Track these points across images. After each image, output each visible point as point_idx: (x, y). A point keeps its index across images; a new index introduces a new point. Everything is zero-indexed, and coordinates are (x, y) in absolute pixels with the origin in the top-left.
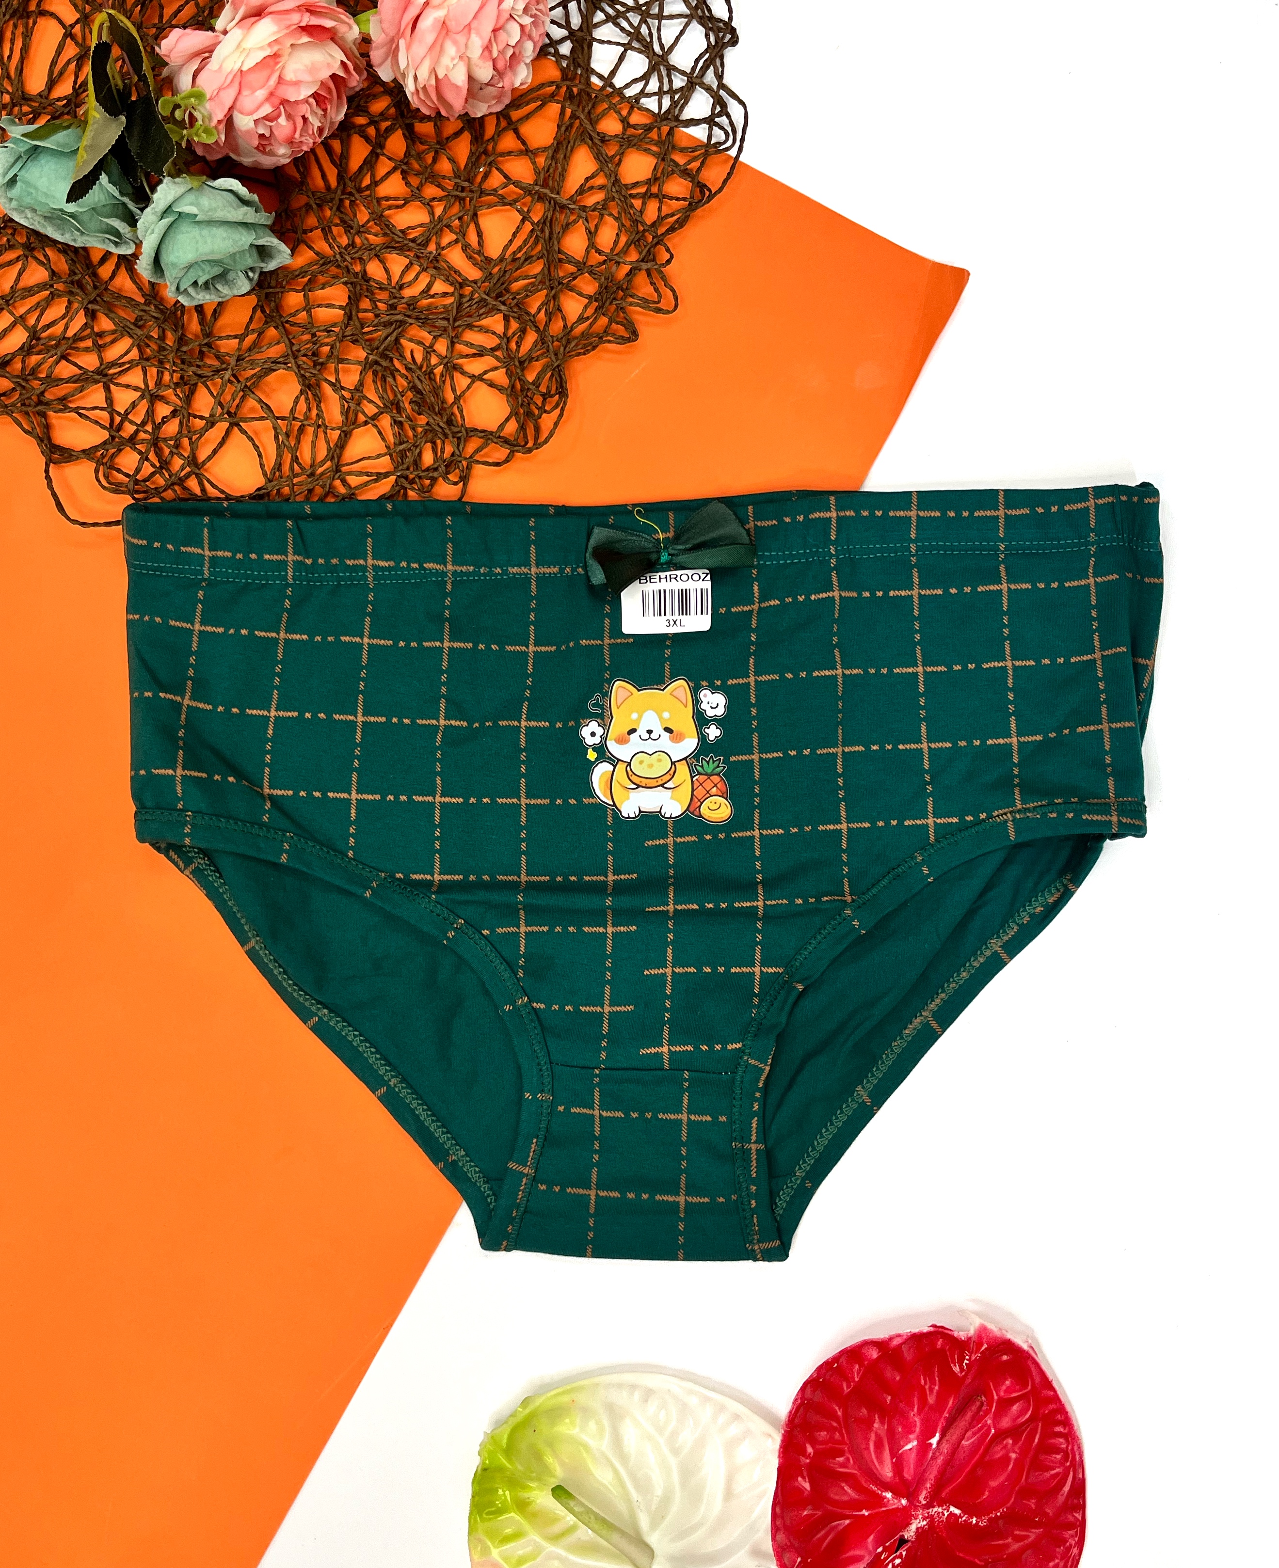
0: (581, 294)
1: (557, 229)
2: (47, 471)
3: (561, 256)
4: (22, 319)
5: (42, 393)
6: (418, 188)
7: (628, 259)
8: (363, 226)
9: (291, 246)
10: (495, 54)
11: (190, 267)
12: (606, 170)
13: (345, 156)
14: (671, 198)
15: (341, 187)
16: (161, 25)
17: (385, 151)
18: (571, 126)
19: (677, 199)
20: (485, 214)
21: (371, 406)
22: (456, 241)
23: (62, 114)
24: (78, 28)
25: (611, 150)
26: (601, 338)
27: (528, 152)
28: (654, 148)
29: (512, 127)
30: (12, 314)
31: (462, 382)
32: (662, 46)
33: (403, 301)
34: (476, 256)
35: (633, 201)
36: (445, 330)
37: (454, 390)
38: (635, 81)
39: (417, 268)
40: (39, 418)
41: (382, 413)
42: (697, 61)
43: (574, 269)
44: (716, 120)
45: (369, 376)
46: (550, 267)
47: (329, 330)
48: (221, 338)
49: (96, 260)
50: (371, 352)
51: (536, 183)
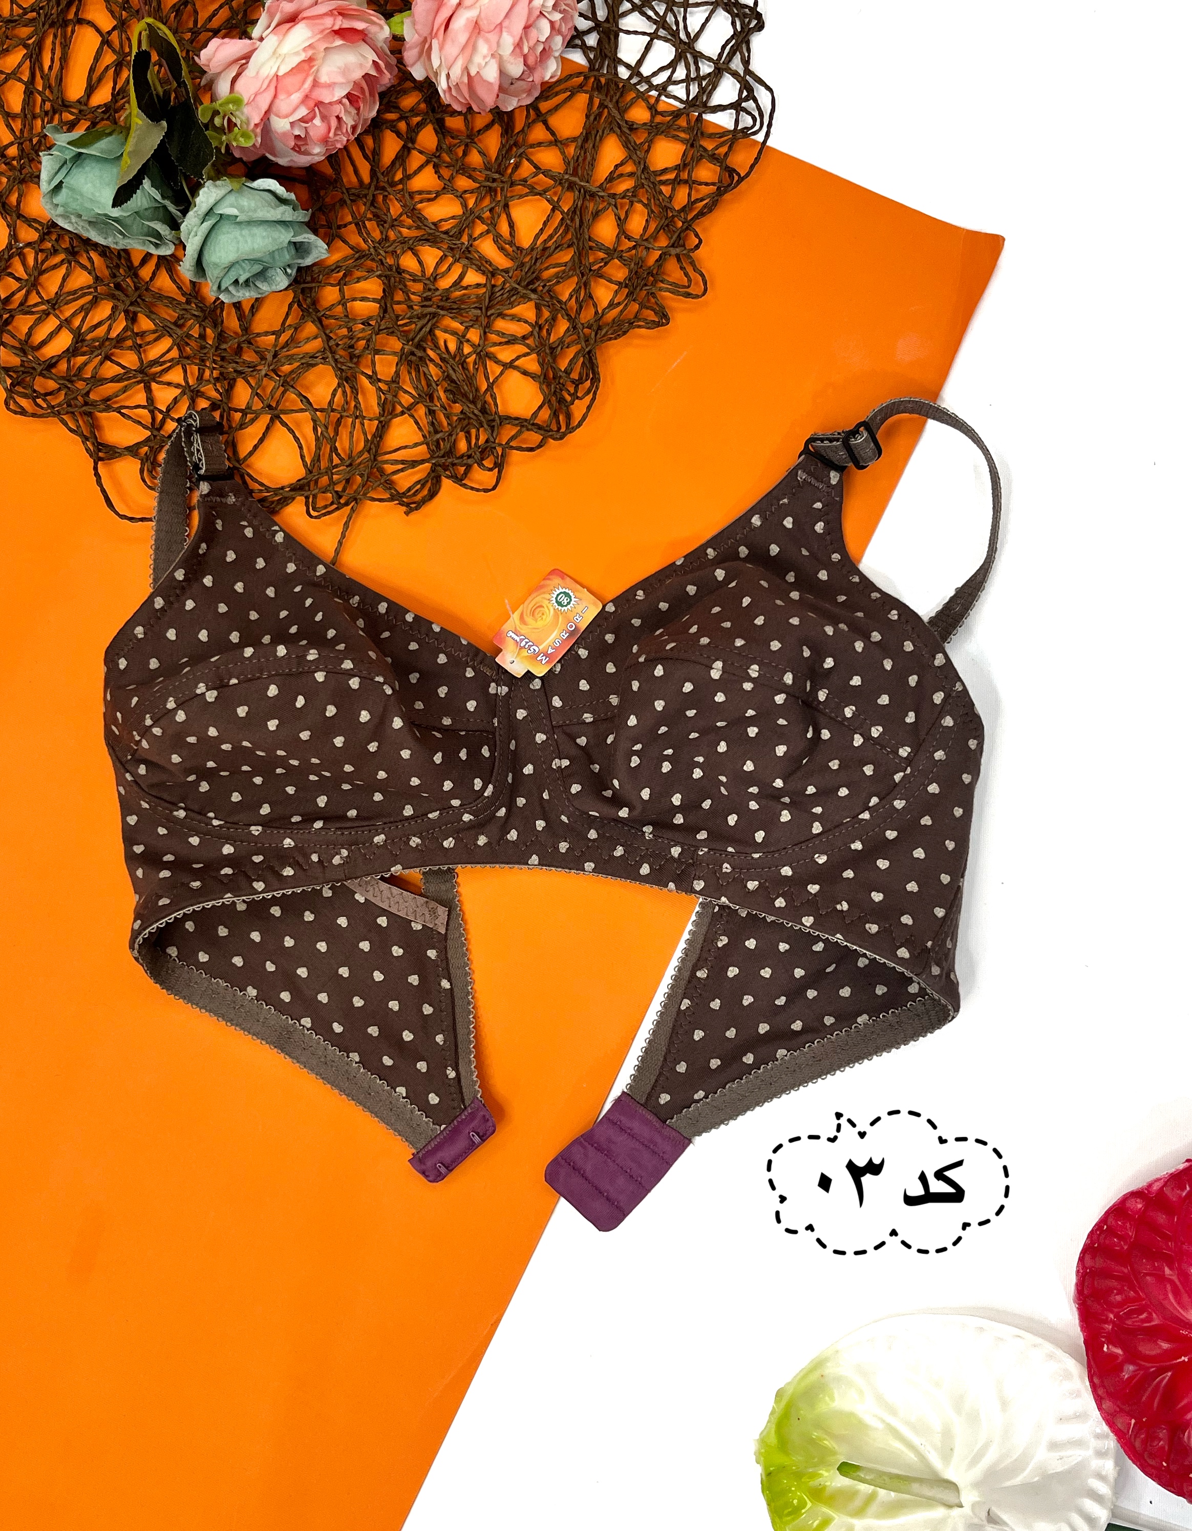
0: (610, 281)
1: (588, 217)
2: (95, 469)
3: (591, 244)
4: (67, 322)
5: (88, 393)
6: (450, 181)
7: (657, 245)
8: (396, 220)
9: (328, 241)
10: (526, 50)
11: (232, 266)
12: (635, 157)
13: (378, 152)
14: (701, 184)
15: (375, 183)
16: (196, 29)
17: (416, 146)
18: (600, 115)
19: (707, 184)
20: (517, 205)
21: (406, 396)
22: (488, 232)
23: (102, 119)
24: (115, 34)
25: (640, 138)
26: (632, 323)
27: (556, 142)
28: (682, 135)
29: (541, 118)
30: (57, 317)
31: (494, 369)
32: (688, 34)
33: (437, 293)
34: (507, 246)
35: (663, 188)
36: (478, 319)
37: (487, 378)
38: (662, 69)
39: (451, 260)
40: (86, 418)
41: (418, 403)
42: (724, 47)
43: (606, 256)
44: (744, 104)
45: (404, 370)
46: (580, 254)
47: (366, 323)
48: (258, 335)
49: (136, 263)
50: (407, 343)
51: (566, 172)
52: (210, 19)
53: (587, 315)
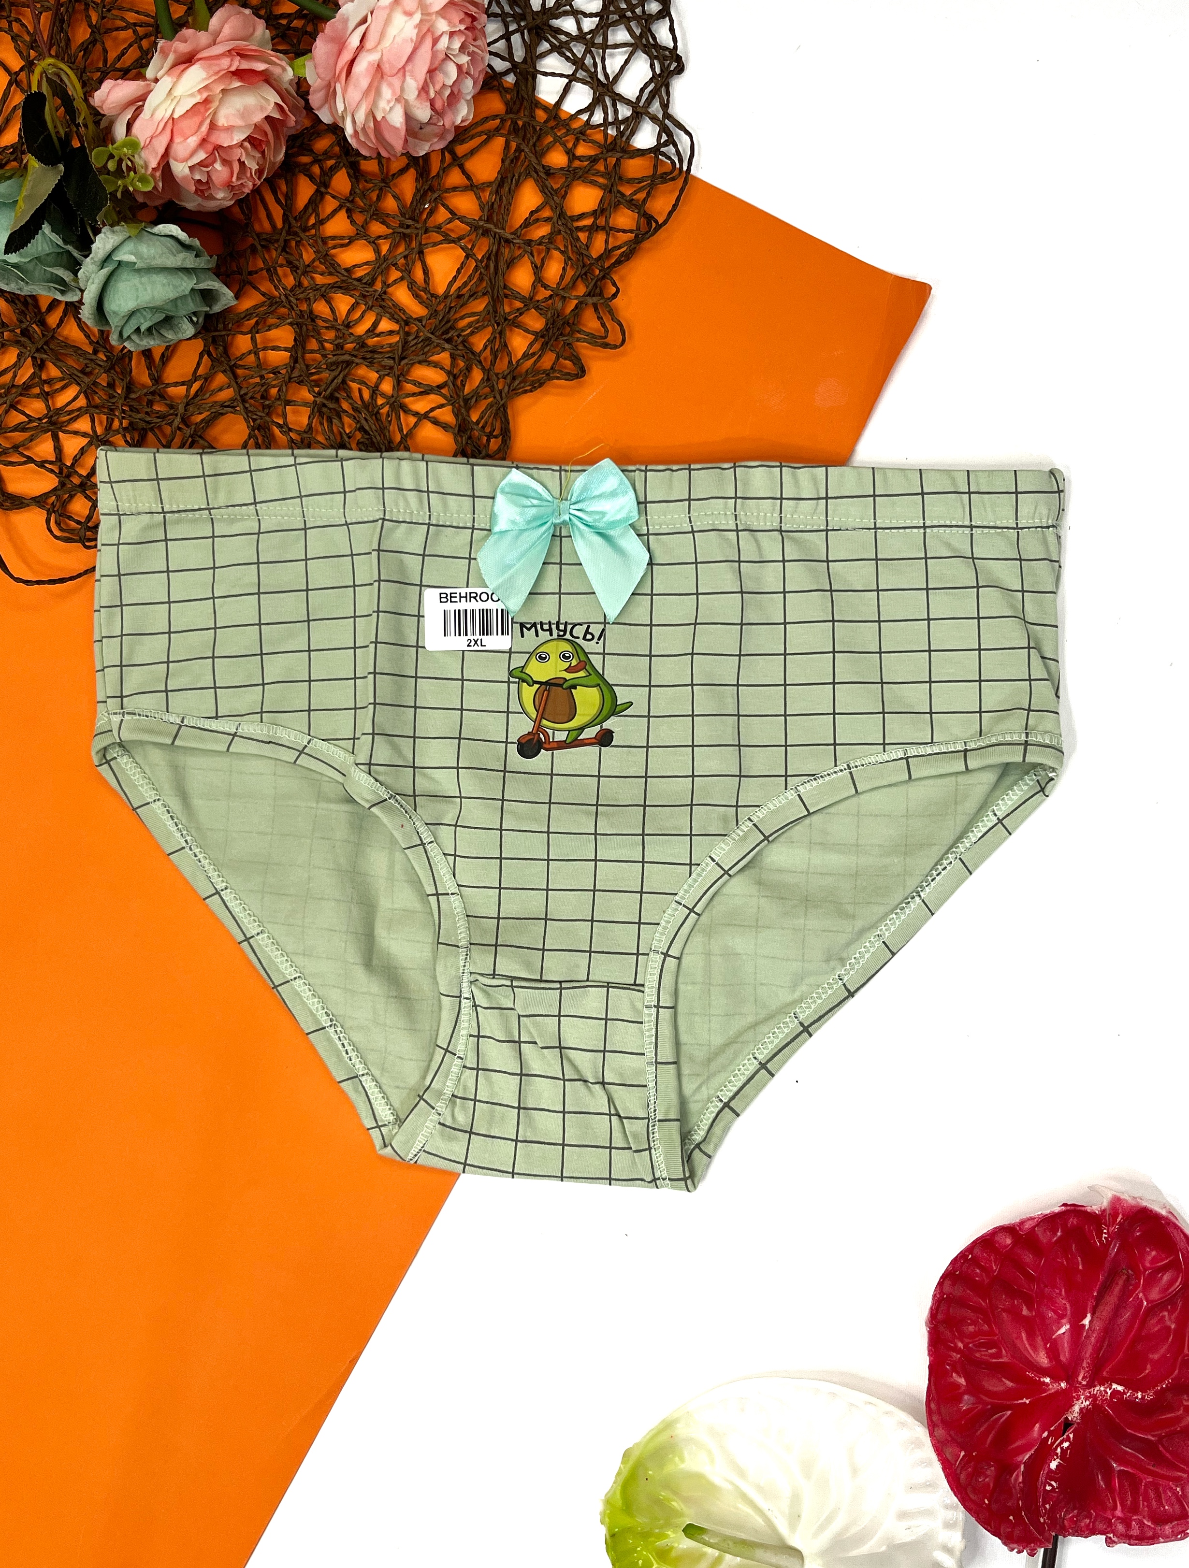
0: (527, 331)
1: (502, 265)
3: (506, 292)
6: (362, 226)
7: (574, 293)
8: (308, 266)
9: (237, 288)
10: (432, 94)
11: (132, 314)
12: (552, 203)
13: (291, 196)
14: (619, 231)
15: (287, 227)
16: (105, 69)
17: (330, 190)
18: (517, 158)
19: (624, 231)
20: (429, 252)
22: (402, 278)
25: (556, 184)
26: (548, 375)
27: (472, 186)
28: (601, 180)
29: (456, 163)
31: (408, 421)
32: (606, 75)
33: (350, 340)
34: (422, 293)
35: (580, 234)
36: (391, 368)
37: (401, 430)
38: (580, 112)
39: (362, 307)
42: (642, 90)
43: (521, 305)
44: (662, 149)
45: (316, 421)
46: (496, 301)
47: (275, 372)
48: (168, 385)
49: (44, 310)
50: (319, 394)
51: (480, 219)
52: (119, 58)
53: (502, 366)
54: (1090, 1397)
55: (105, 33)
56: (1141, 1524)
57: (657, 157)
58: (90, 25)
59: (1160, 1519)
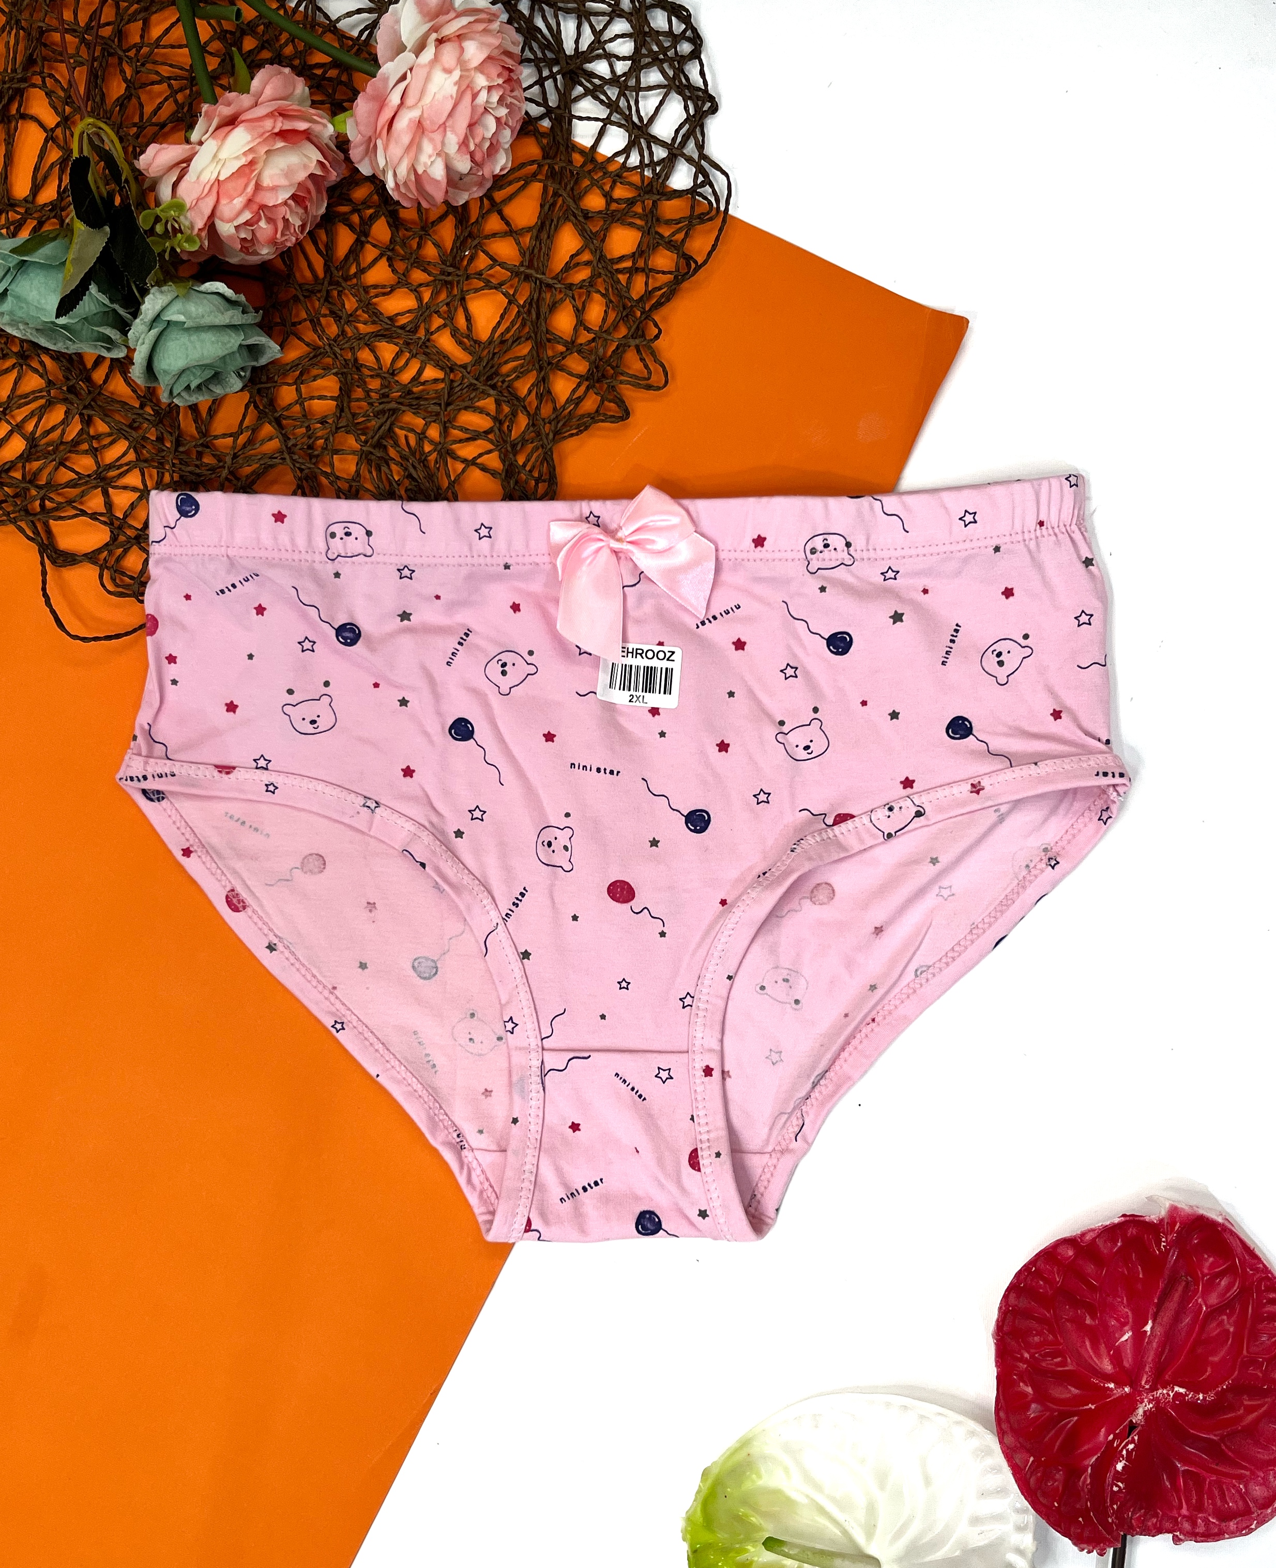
0: (571, 374)
1: (544, 309)
3: (549, 337)
4: (19, 427)
6: (403, 274)
7: (616, 335)
8: (351, 315)
9: (281, 339)
10: (472, 147)
11: (182, 373)
12: (592, 246)
13: (331, 246)
14: (658, 272)
15: (329, 277)
16: (141, 124)
17: (370, 239)
18: (553, 205)
19: (664, 273)
20: (471, 298)
22: (445, 326)
23: (49, 218)
25: (595, 227)
26: (592, 418)
27: (511, 232)
28: (639, 222)
29: (496, 208)
30: (9, 423)
31: (457, 467)
32: (640, 118)
33: (397, 388)
34: (465, 340)
35: (620, 276)
36: (438, 414)
37: (448, 476)
38: (617, 154)
39: (407, 355)
42: (677, 132)
43: (564, 349)
44: (700, 190)
45: (364, 469)
46: (539, 346)
47: (323, 422)
48: (216, 437)
49: (89, 365)
50: (366, 442)
51: (522, 264)
52: (155, 112)
53: (547, 411)
54: (1153, 1400)
55: (140, 88)
56: (1207, 1522)
57: (693, 198)
58: (125, 80)
59: (1225, 1516)
